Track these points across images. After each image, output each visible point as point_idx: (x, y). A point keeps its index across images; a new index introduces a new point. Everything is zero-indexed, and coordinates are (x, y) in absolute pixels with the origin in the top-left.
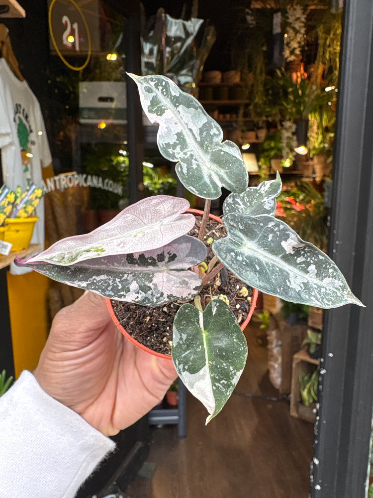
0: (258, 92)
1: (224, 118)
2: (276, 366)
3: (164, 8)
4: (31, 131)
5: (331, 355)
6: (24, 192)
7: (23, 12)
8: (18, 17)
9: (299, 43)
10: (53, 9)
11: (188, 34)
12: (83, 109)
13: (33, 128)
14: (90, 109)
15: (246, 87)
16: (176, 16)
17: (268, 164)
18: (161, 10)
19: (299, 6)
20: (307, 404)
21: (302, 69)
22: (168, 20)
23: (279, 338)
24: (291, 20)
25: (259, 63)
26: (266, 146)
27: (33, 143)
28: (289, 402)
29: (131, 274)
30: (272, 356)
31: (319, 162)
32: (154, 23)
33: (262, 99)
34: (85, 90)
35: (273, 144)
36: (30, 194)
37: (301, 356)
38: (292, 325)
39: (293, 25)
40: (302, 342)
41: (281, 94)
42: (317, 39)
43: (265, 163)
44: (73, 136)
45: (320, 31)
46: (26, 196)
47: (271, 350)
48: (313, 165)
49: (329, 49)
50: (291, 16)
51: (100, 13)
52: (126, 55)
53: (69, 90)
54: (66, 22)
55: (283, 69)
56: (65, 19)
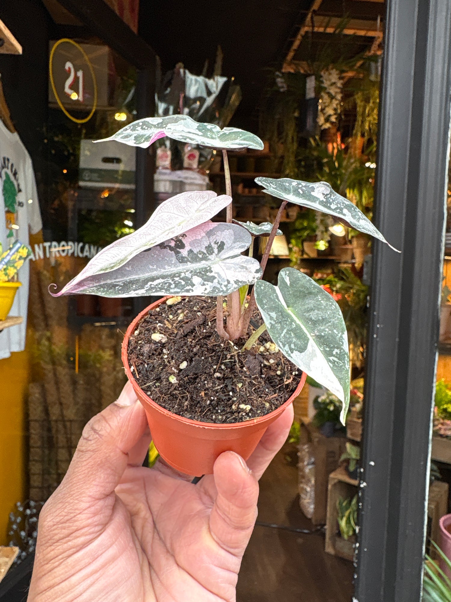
0: (288, 163)
1: (250, 192)
2: (308, 489)
3: (183, 63)
4: (20, 191)
5: (372, 463)
6: (7, 251)
7: (19, 49)
8: (13, 53)
9: (335, 110)
10: (54, 54)
11: (209, 93)
12: (84, 169)
13: (22, 187)
14: (92, 171)
15: (275, 157)
16: (197, 72)
17: (300, 246)
18: (180, 64)
19: (334, 70)
20: (346, 537)
21: (339, 140)
22: (188, 77)
23: (311, 454)
24: (326, 84)
25: (290, 130)
26: (298, 225)
27: (21, 204)
28: (323, 535)
29: (187, 271)
30: (303, 477)
31: (359, 246)
32: (172, 79)
33: (294, 171)
34: (88, 153)
35: (305, 224)
36: (13, 254)
37: (338, 476)
38: (328, 437)
39: (328, 90)
40: (340, 457)
41: (315, 167)
42: (355, 106)
43: (297, 245)
44: (70, 205)
45: (358, 98)
46: (8, 255)
47: (302, 470)
48: (352, 249)
49: (368, 119)
50: (326, 80)
51: (110, 69)
52: (137, 111)
53: (68, 151)
54: (69, 68)
55: (317, 137)
56: (69, 65)
